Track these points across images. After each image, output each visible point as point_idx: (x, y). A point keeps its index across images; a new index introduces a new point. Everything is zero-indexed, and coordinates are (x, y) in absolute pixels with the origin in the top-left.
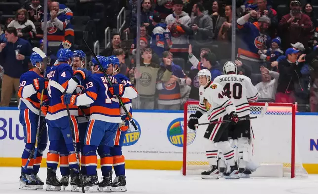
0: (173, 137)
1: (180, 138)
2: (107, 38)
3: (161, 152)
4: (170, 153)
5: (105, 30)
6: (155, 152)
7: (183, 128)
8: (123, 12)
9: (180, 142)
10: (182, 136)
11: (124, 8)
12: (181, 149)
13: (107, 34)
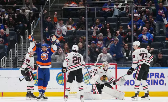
0: (59, 81)
1: (63, 81)
2: (27, 35)
3: (53, 88)
4: (58, 88)
5: (25, 31)
6: (51, 88)
7: (64, 76)
8: (34, 22)
9: (62, 83)
10: (63, 80)
11: (34, 20)
12: (63, 86)
13: (27, 33)
